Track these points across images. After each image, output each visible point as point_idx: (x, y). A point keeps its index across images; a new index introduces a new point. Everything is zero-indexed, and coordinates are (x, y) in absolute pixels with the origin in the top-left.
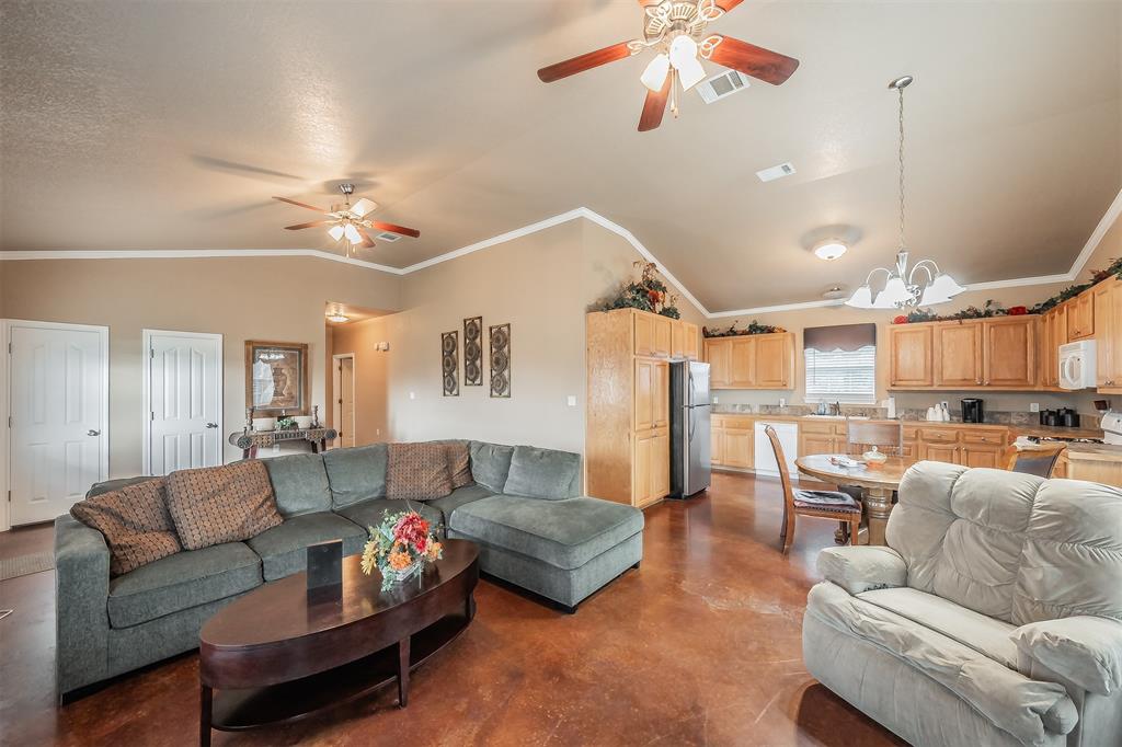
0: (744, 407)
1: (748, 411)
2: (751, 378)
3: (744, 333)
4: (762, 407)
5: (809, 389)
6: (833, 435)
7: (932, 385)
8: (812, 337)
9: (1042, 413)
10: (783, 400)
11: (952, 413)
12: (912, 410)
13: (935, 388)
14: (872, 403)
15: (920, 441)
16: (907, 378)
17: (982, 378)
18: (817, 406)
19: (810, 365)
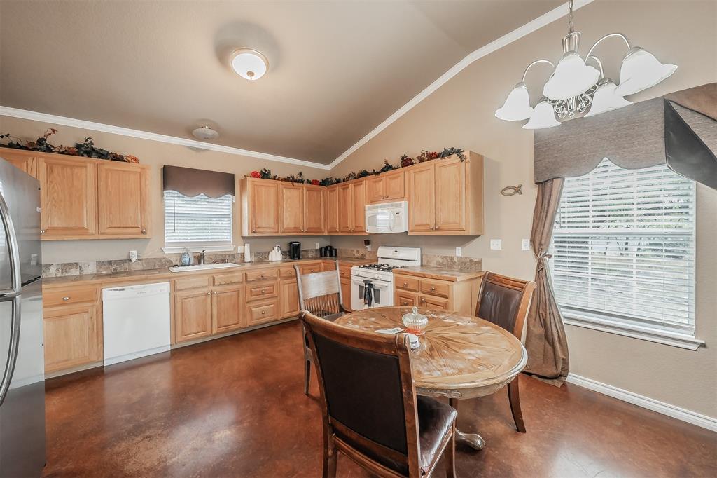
0: (65, 267)
1: (74, 272)
2: (88, 222)
3: (67, 152)
4: (100, 264)
5: (169, 238)
6: (212, 288)
7: (278, 232)
8: (172, 177)
9: (321, 249)
10: (135, 252)
11: (283, 253)
12: (258, 253)
13: (279, 234)
14: (231, 249)
15: (279, 279)
16: (264, 226)
17: (303, 227)
18: (181, 256)
19: (168, 209)
